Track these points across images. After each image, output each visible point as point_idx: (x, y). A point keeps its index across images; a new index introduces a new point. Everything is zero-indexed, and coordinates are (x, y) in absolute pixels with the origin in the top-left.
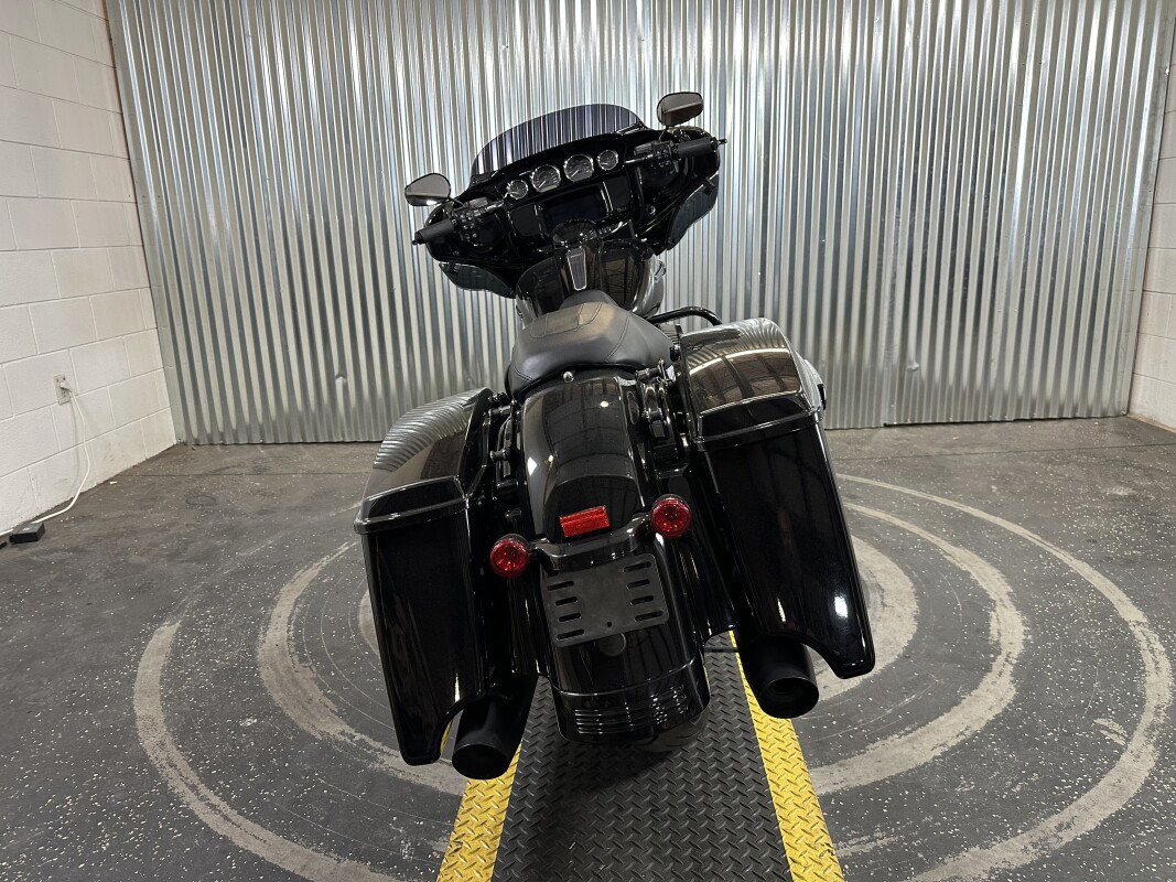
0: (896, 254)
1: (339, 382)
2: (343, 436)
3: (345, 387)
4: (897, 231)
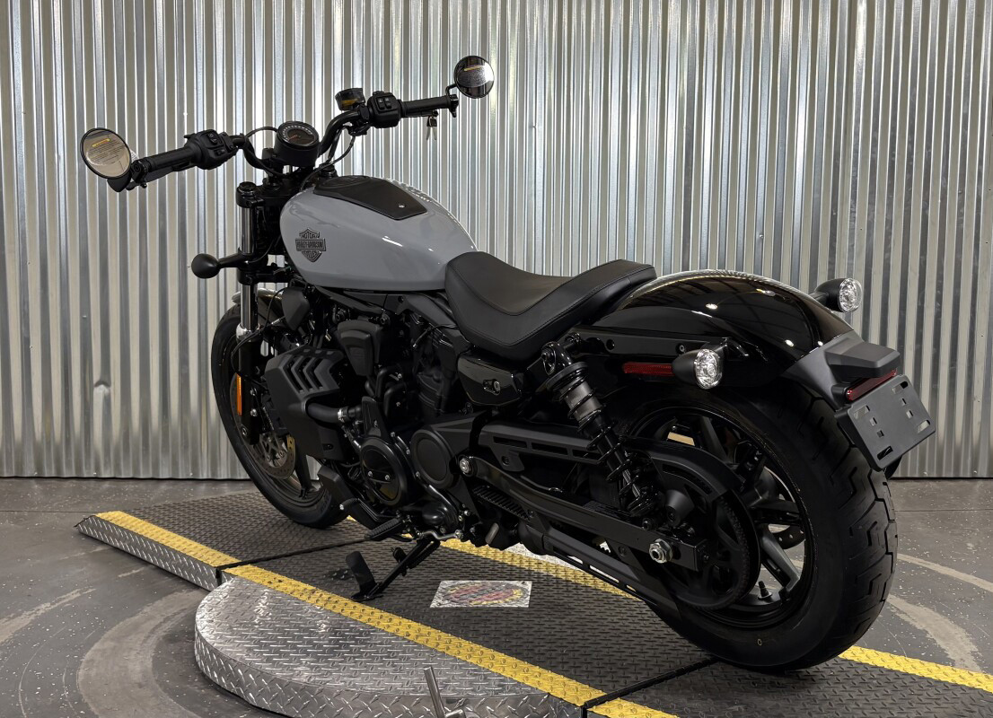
0: (851, 257)
1: (99, 392)
2: (97, 469)
3: (107, 400)
4: (852, 229)
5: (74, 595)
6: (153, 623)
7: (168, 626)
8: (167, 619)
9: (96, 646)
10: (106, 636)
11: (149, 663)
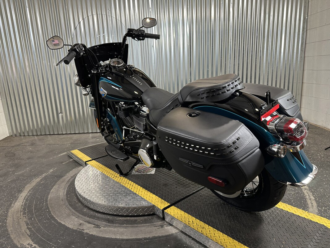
1: (60, 115)
3: (62, 117)
4: (230, 66)
5: (51, 170)
6: (69, 179)
7: (71, 180)
8: (72, 177)
9: (54, 187)
10: (57, 183)
11: (65, 193)
